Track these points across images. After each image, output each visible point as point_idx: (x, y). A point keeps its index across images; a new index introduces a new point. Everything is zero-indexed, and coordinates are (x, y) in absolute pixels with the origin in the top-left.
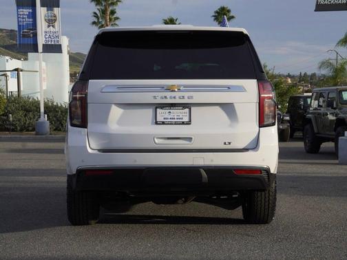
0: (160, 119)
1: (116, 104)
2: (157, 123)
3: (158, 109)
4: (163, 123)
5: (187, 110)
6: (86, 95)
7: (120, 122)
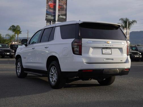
0: (104, 53)
1: (91, 47)
2: (103, 54)
3: (103, 49)
4: (105, 54)
5: (110, 50)
6: (82, 43)
7: (92, 53)
